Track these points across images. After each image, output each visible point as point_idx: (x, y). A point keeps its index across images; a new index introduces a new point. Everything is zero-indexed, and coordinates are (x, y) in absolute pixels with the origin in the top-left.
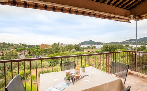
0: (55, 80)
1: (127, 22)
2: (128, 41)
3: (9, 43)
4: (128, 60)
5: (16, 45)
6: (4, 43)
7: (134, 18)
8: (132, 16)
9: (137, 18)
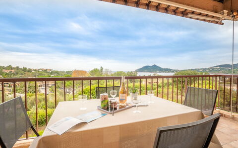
0: (81, 109)
1: (217, 23)
2: (218, 67)
3: (25, 68)
4: (217, 98)
5: (35, 70)
6: (18, 67)
7: (228, 15)
8: (226, 11)
9: (235, 16)
